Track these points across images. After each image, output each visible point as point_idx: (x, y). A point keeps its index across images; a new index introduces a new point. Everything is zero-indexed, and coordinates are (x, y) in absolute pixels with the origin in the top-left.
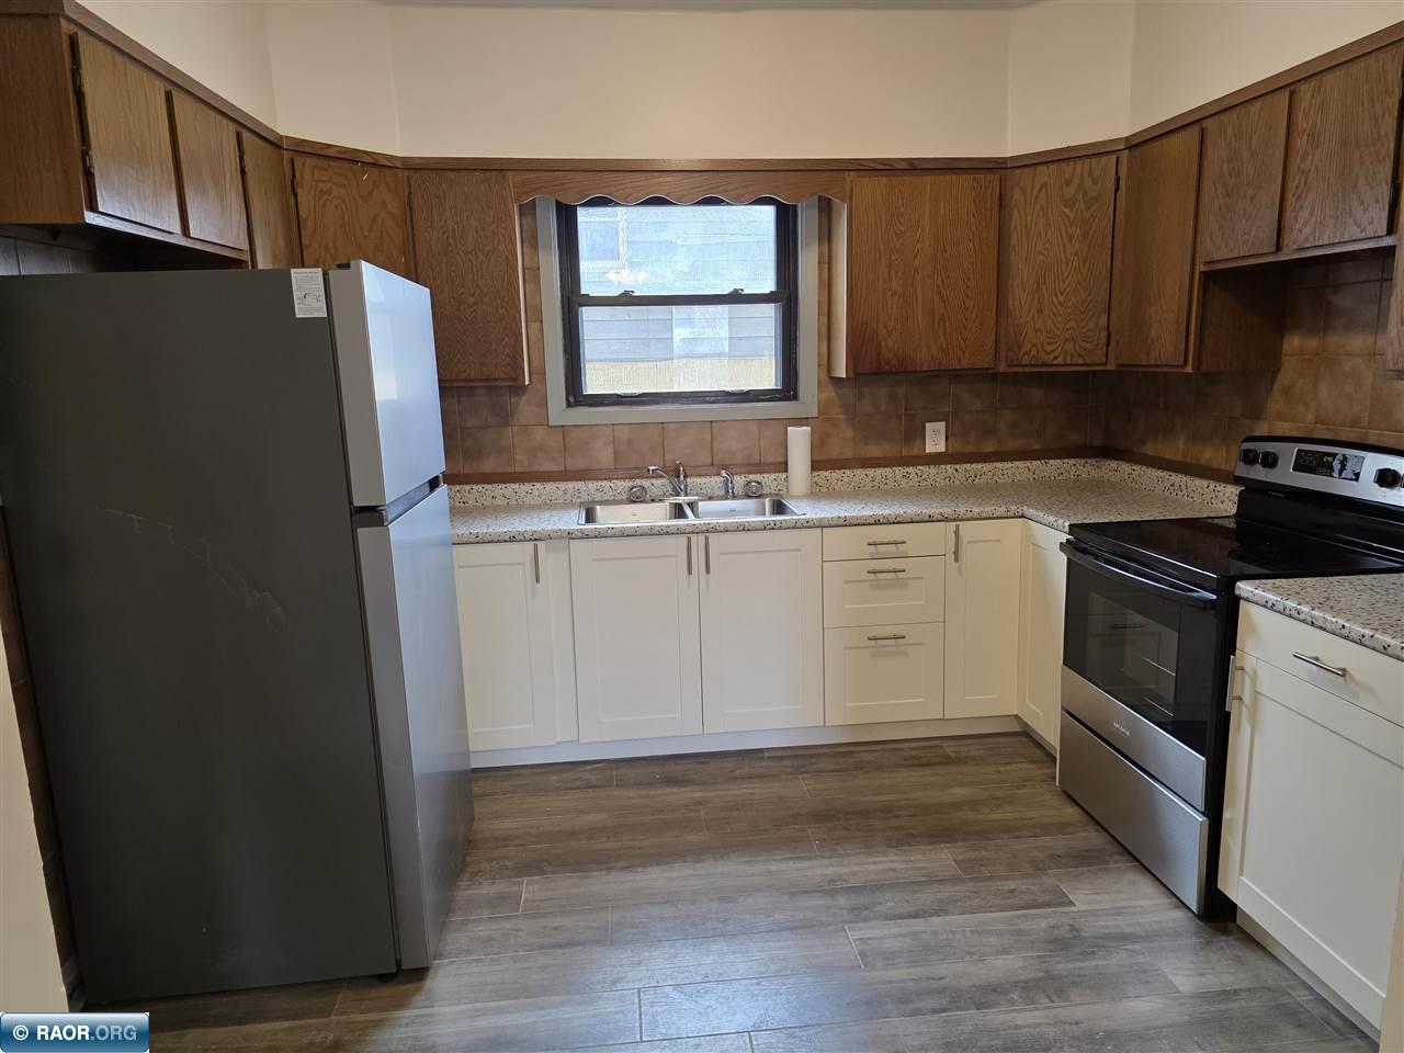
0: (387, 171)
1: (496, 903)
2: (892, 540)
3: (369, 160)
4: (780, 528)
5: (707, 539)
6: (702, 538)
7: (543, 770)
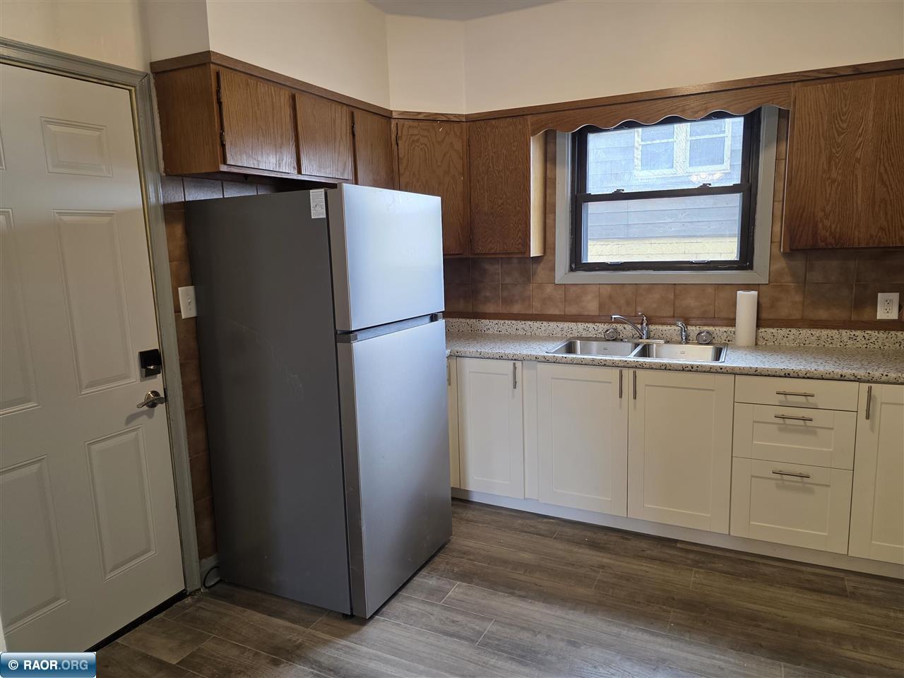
0: (455, 125)
1: (433, 592)
2: (802, 391)
3: (445, 119)
4: (697, 371)
5: (635, 373)
6: (631, 371)
7: (514, 514)
